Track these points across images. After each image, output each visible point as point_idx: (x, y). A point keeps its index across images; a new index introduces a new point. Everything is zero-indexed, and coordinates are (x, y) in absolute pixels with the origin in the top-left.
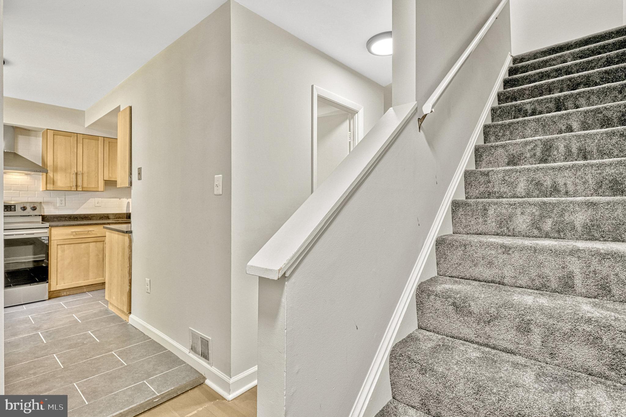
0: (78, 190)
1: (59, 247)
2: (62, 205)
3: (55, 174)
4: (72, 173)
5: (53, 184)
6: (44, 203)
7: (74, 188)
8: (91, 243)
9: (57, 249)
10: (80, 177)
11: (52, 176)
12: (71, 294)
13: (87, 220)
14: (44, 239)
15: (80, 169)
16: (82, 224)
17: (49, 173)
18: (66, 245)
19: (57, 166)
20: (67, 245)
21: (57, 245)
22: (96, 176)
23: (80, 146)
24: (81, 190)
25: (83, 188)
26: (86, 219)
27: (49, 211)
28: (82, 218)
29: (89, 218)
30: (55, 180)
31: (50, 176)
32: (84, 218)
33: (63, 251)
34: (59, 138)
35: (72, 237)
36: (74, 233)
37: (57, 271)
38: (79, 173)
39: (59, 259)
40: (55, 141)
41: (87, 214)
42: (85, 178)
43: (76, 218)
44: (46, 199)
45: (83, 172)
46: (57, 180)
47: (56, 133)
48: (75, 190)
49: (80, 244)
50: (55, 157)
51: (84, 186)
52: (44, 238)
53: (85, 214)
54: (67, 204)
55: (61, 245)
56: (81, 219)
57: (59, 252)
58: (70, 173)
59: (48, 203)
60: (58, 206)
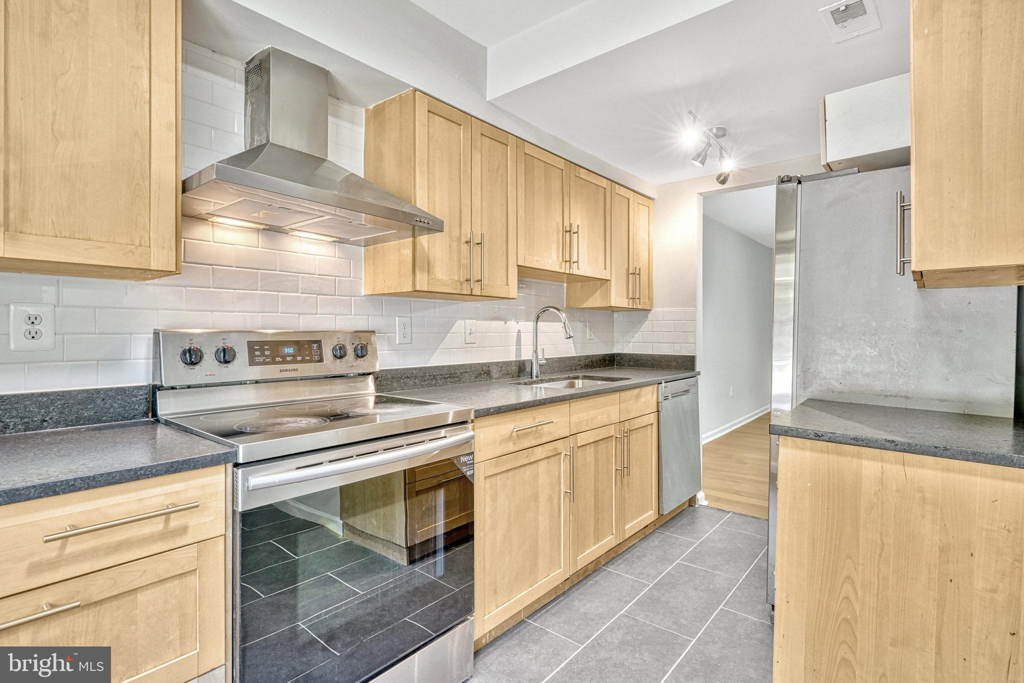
60: (397, 343)
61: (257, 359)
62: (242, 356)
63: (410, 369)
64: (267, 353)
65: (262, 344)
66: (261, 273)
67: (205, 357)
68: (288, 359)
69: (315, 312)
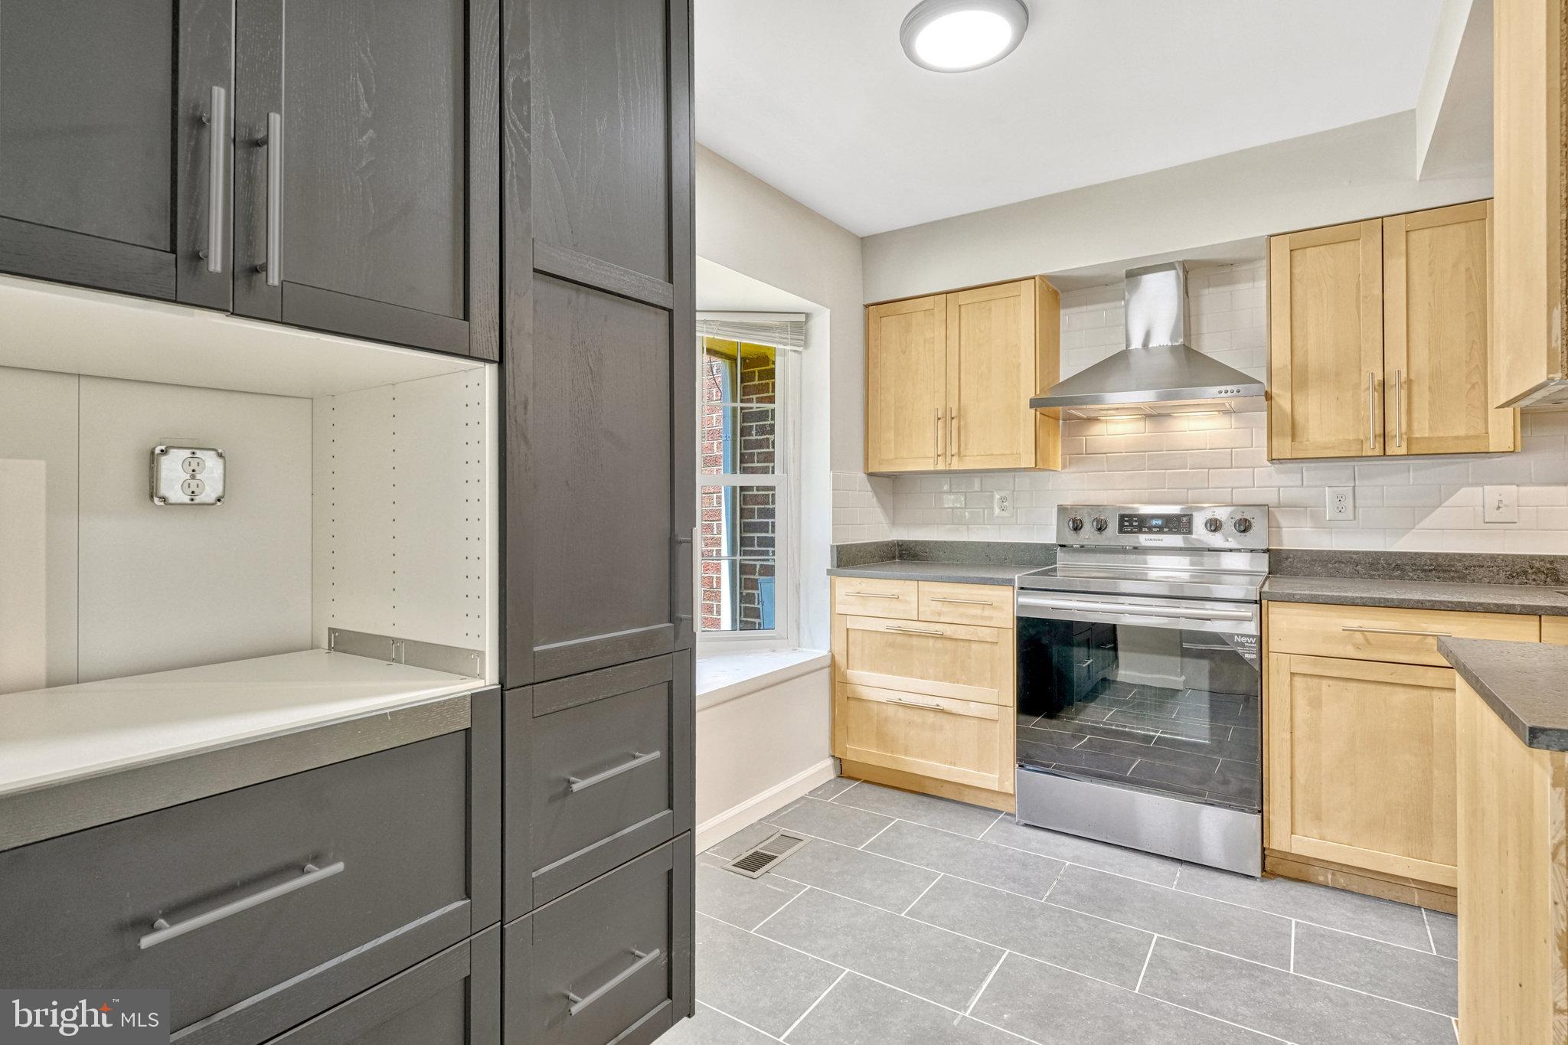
0: (1388, 453)
1: (1298, 680)
2: (1340, 516)
3: (1297, 398)
4: (1364, 386)
5: (1294, 437)
6: (1279, 506)
7: (1372, 448)
8: (1435, 693)
9: (1291, 689)
10: (1396, 399)
11: (1287, 407)
12: (1354, 888)
13: (1444, 579)
14: (1242, 645)
15: (1397, 362)
16: (1392, 600)
17: (1279, 396)
18: (1325, 682)
19: (1307, 366)
20: (1330, 682)
21: (1292, 674)
22: (1473, 387)
23: (1396, 267)
24: (1403, 451)
25: (1409, 441)
26: (1442, 575)
27: (1297, 537)
28: (1424, 571)
29: (1456, 571)
30: (1299, 418)
31: (1280, 407)
32: (1431, 571)
33: (1316, 703)
34: (1312, 261)
35: (1350, 652)
36: (1358, 635)
37: (1291, 778)
38: (1391, 381)
39: (1298, 733)
40: (1297, 271)
41: (1447, 555)
42: (1422, 401)
43: (1398, 567)
44: (1287, 495)
45: (1412, 377)
46: (1307, 420)
47: (1302, 240)
48: (1378, 451)
49: (1388, 689)
50: (1297, 332)
51: (1417, 435)
52: (1244, 640)
53: (1437, 555)
54: (1360, 511)
55: (1305, 675)
56: (1422, 575)
57: (1301, 702)
58: (1357, 386)
59: (1294, 507)
60: (1327, 518)
61: (1125, 529)
62: (1113, 525)
63: (1346, 552)
64: (1135, 524)
65: (1131, 517)
66: (1149, 455)
67: (1085, 525)
68: (1154, 530)
69: (1206, 486)
